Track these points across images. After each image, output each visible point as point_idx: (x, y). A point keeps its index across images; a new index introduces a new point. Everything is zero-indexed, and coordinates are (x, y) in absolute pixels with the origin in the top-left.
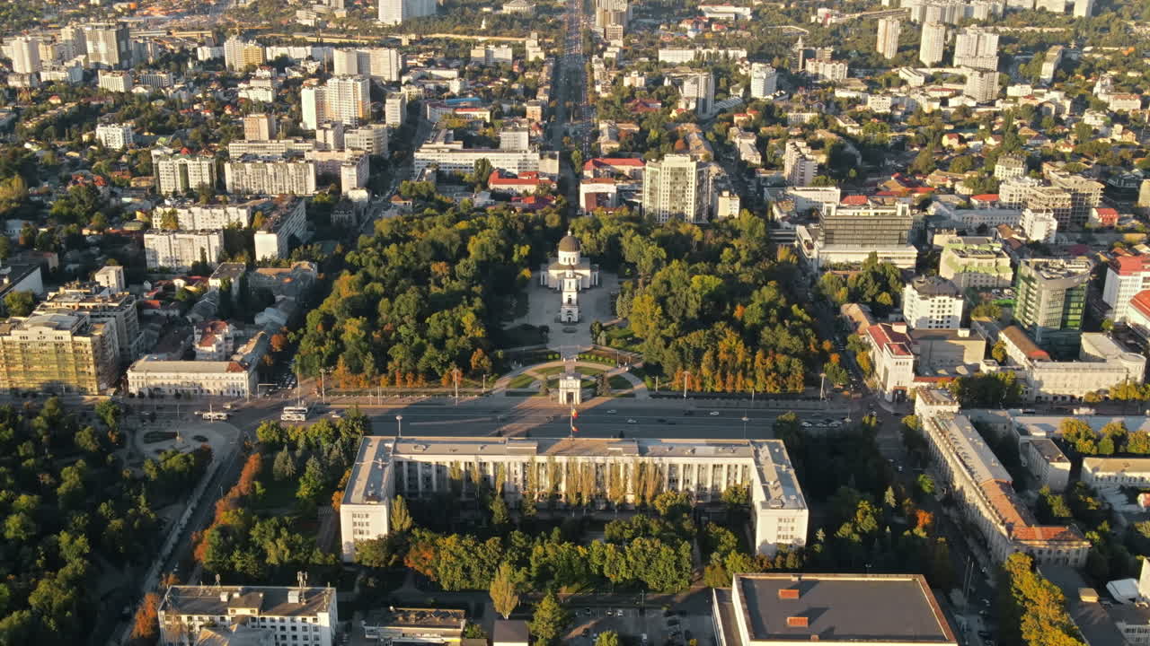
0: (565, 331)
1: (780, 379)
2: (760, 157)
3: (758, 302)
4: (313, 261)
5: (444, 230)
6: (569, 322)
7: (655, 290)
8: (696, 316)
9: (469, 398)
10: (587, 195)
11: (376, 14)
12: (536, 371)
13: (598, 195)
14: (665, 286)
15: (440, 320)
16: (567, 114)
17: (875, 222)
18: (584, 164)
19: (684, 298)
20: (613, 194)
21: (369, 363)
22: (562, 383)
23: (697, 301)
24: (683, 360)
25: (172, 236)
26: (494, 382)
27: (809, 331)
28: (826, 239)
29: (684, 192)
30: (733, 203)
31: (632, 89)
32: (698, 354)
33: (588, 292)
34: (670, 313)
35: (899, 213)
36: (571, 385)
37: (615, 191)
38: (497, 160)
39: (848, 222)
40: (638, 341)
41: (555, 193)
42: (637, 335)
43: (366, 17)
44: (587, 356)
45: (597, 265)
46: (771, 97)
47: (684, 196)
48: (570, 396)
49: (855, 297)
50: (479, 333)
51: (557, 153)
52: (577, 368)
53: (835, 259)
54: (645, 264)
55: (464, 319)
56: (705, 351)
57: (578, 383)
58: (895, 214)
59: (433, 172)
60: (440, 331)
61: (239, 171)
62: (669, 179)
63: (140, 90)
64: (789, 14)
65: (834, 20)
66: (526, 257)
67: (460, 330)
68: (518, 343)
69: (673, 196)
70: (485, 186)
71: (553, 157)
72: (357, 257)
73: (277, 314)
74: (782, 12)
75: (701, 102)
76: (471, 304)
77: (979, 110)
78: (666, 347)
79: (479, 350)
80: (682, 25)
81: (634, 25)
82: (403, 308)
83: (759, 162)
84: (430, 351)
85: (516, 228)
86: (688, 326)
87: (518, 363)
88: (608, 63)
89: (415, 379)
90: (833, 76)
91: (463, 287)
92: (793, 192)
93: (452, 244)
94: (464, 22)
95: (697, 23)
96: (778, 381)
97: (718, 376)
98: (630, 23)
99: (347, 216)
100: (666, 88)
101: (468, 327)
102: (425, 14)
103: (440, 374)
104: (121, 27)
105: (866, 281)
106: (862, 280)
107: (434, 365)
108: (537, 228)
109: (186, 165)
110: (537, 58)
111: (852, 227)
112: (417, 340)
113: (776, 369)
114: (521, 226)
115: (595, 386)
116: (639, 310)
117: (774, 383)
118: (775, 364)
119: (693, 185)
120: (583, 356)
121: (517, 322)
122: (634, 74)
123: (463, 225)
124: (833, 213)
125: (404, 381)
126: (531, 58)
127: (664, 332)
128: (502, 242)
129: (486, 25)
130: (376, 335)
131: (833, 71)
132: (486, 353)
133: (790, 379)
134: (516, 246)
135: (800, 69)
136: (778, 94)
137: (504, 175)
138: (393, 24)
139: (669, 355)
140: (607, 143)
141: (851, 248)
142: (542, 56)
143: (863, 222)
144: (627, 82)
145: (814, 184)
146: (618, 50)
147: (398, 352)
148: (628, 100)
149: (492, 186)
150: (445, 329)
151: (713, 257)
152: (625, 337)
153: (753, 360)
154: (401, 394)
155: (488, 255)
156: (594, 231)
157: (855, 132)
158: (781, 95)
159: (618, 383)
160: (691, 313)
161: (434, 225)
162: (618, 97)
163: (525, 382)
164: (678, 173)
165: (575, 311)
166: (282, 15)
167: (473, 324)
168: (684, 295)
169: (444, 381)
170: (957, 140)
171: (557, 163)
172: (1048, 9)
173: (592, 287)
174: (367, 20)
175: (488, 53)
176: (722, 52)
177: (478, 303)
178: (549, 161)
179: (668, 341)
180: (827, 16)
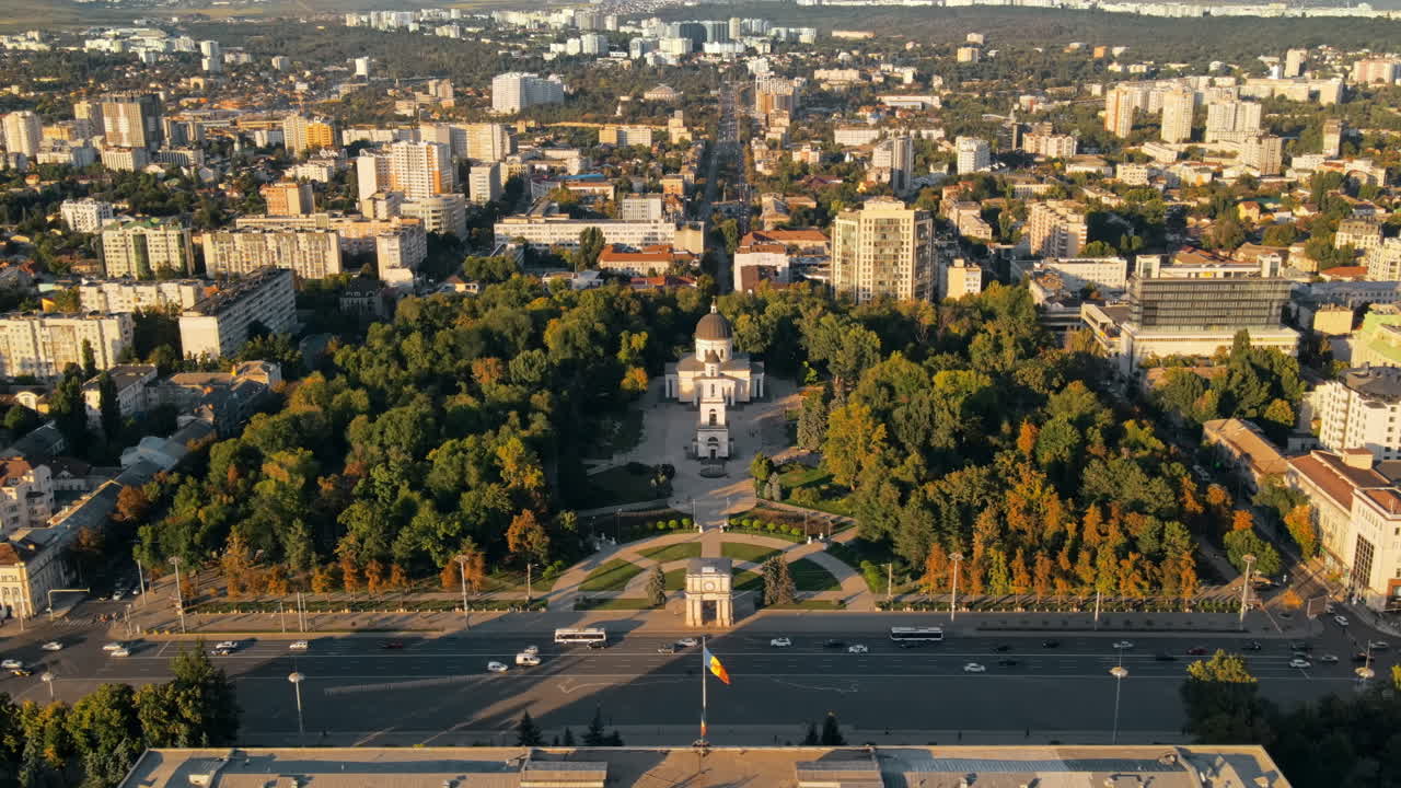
0: (706, 475)
1: (1148, 566)
2: (990, 231)
3: (1061, 417)
4: (273, 360)
5: (508, 311)
6: (713, 458)
7: (866, 399)
8: (952, 443)
9: (497, 613)
10: (745, 270)
11: (489, 102)
12: (640, 553)
13: (761, 268)
14: (884, 391)
15: (455, 452)
16: (718, 194)
17: (1228, 288)
18: (740, 238)
19: (927, 410)
20: (784, 269)
21: (295, 542)
22: (693, 583)
23: (953, 414)
24: (938, 527)
25: (36, 323)
26: (553, 578)
27: (1178, 468)
28: (1145, 317)
29: (896, 257)
30: (971, 276)
31: (804, 167)
32: (968, 515)
33: (746, 408)
34: (902, 438)
35: (1266, 273)
36: (711, 585)
37: (787, 265)
38: (612, 233)
39: (1182, 288)
40: (842, 491)
41: (697, 273)
42: (838, 481)
43: (478, 106)
44: (745, 523)
45: (762, 364)
46: (988, 170)
47: (895, 264)
48: (709, 610)
49: (1227, 407)
50: (532, 479)
51: (702, 224)
52: (725, 547)
53: (1163, 350)
54: (843, 359)
55: (501, 452)
56: (981, 509)
57: (725, 582)
58: (1258, 274)
59: (518, 248)
60: (452, 475)
61: (225, 245)
62: (873, 237)
63: (153, 169)
64: (985, 102)
65: (1040, 106)
66: (642, 352)
67: (492, 472)
68: (614, 499)
69: (879, 263)
70: (592, 264)
71: (695, 228)
72: (354, 355)
73: (164, 449)
74: (977, 100)
75: (896, 174)
76: (525, 424)
77: (1265, 180)
78: (903, 502)
79: (527, 513)
80: (860, 113)
81: (801, 113)
82: (390, 432)
83: (990, 237)
84: (425, 514)
85: (628, 309)
86: (939, 462)
87: (609, 537)
88: (773, 145)
89: (385, 574)
90: (1059, 152)
91: (515, 397)
92: (1056, 265)
93: (517, 332)
94: (595, 108)
95: (878, 110)
96: (1143, 570)
97: (1018, 563)
98: (796, 111)
99: (365, 301)
100: (849, 164)
101: (510, 466)
102: (549, 99)
103: (439, 564)
104: (149, 100)
105: (1244, 380)
106: (1237, 377)
107: (427, 544)
108: (662, 310)
109: (144, 236)
110: (682, 139)
111: (1188, 297)
112: (404, 492)
113: (1132, 544)
114: (636, 306)
115: (758, 583)
116: (842, 433)
117: (1136, 576)
118: (1126, 533)
119: (911, 247)
120: (737, 522)
121: (619, 460)
122: (806, 148)
123: (538, 304)
124: (1154, 275)
125: (361, 578)
126: (675, 140)
127: (895, 472)
128: (600, 327)
129: (622, 112)
130: (326, 486)
131: (1059, 147)
132: (539, 519)
133: (1168, 566)
134: (624, 334)
135: (1014, 148)
136: (996, 166)
137: (620, 250)
138: (509, 112)
139: (911, 517)
140: (771, 216)
141: (1186, 332)
142: (688, 137)
143: (1207, 288)
144: (797, 157)
145: (1083, 254)
146: (783, 130)
147: (359, 519)
148: (799, 177)
149: (602, 264)
150: (463, 474)
151: (959, 348)
152: (817, 484)
153: (1080, 527)
154: (355, 607)
155: (576, 349)
156: (755, 312)
157: (1114, 203)
158: (1000, 167)
159: (809, 576)
160: (941, 438)
161: (494, 306)
162: (785, 173)
163: (617, 575)
164: (886, 228)
165: (723, 437)
166: (379, 107)
167: (519, 460)
168: (926, 402)
169: (446, 577)
170: (1257, 211)
171: (701, 235)
172: (1289, 97)
173: (752, 400)
174: (479, 109)
175: (621, 136)
176: (913, 132)
177: (539, 423)
178: (689, 233)
179: (905, 489)
180: (1032, 103)
